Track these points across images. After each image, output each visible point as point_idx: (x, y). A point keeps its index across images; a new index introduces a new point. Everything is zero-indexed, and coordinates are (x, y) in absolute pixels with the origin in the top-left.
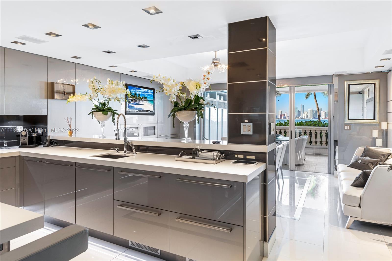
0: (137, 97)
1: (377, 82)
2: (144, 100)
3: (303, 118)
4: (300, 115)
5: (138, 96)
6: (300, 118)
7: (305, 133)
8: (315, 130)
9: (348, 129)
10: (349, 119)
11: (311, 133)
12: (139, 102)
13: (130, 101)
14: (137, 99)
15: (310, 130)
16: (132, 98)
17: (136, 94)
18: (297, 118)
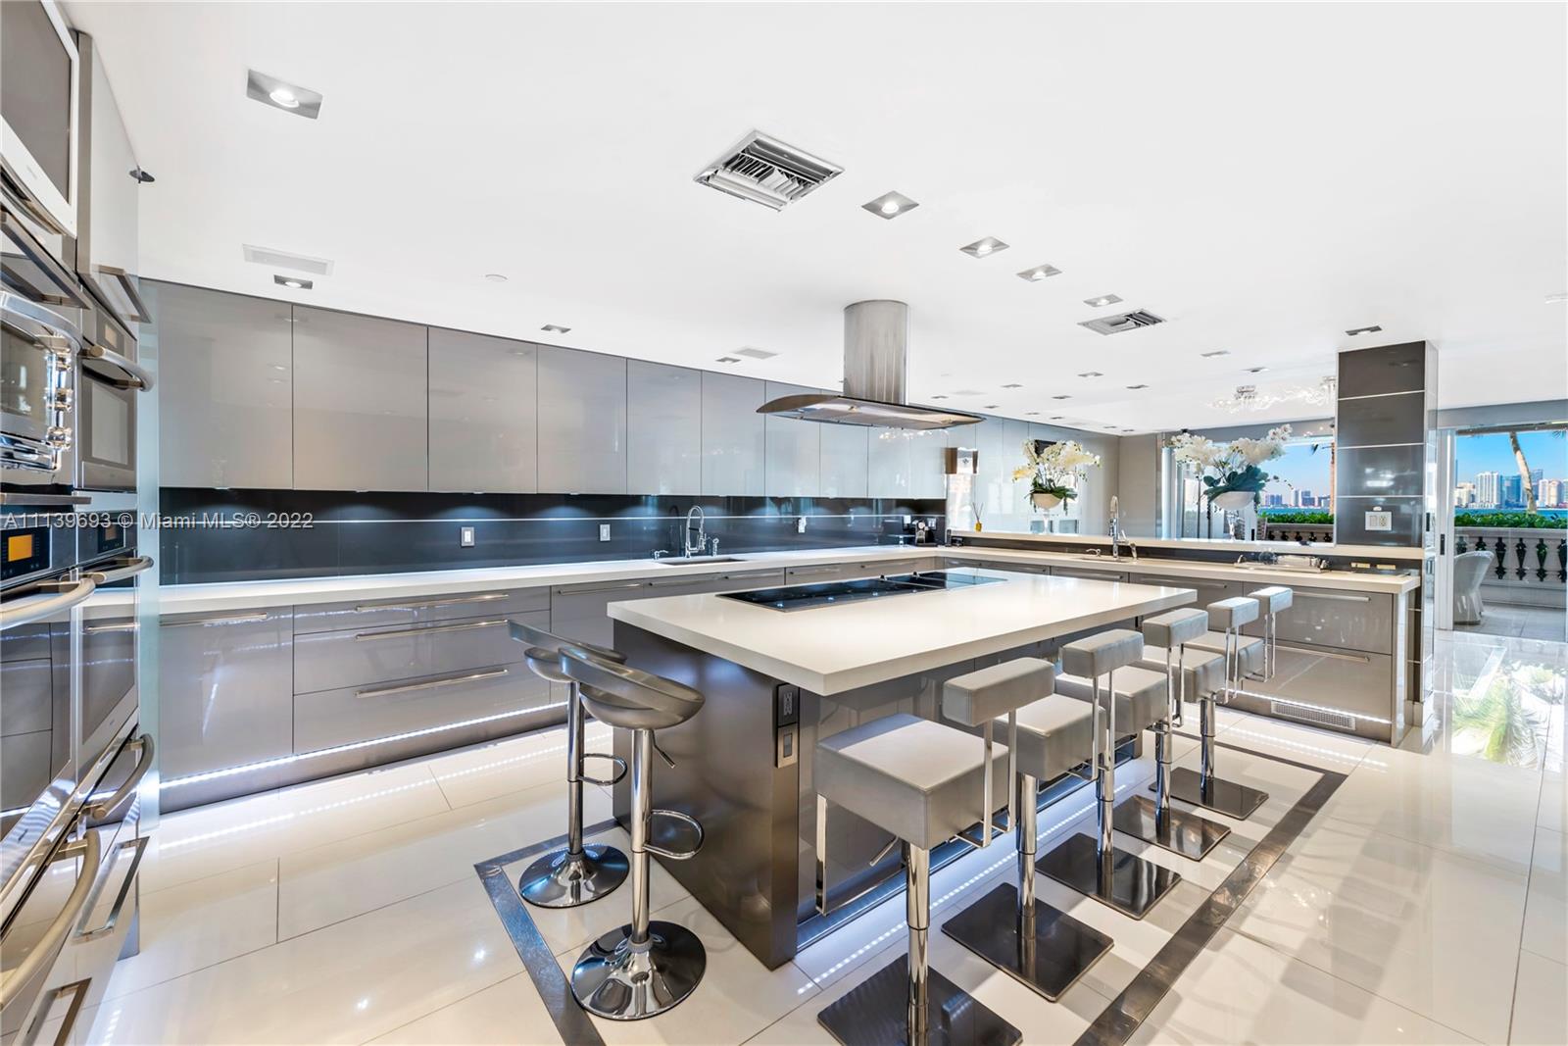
7: (1481, 545)
8: (1517, 538)
11: (1501, 546)
15: (1497, 536)
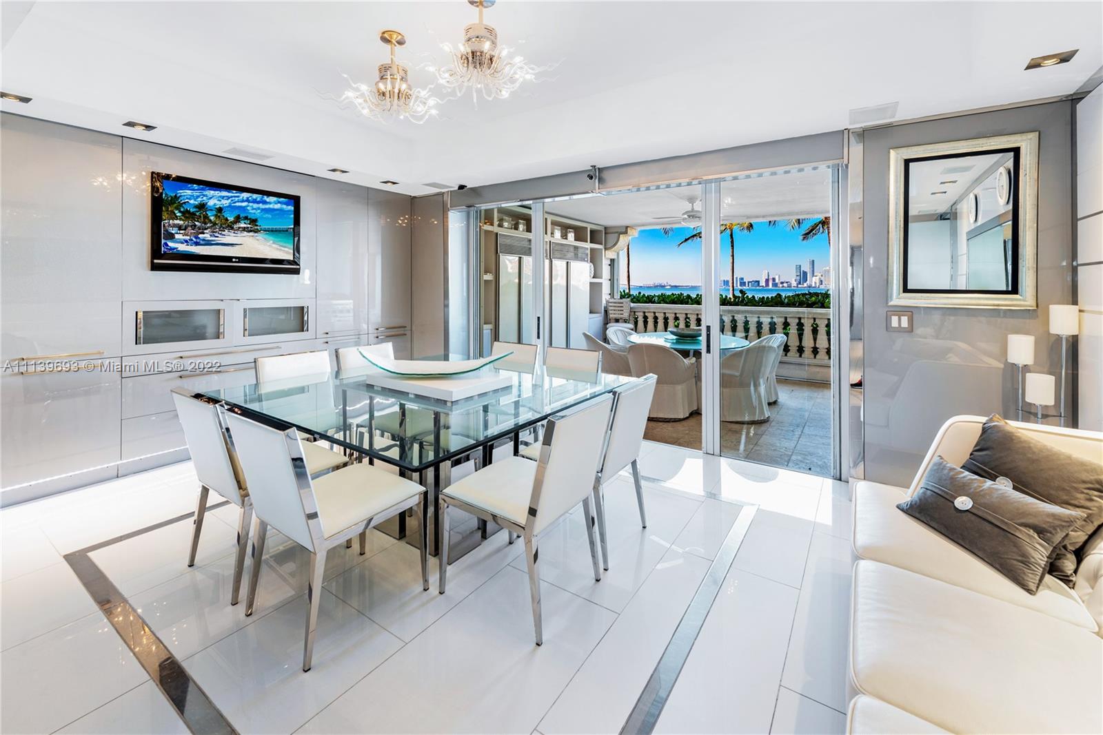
0: (206, 217)
1: (1027, 144)
2: (244, 229)
3: (813, 285)
4: (807, 280)
5: (214, 213)
6: (805, 285)
8: (811, 318)
9: (902, 326)
10: (906, 290)
11: (800, 326)
12: (216, 235)
13: (173, 232)
14: (209, 225)
15: (798, 316)
16: (180, 219)
17: (202, 206)
18: (799, 286)
